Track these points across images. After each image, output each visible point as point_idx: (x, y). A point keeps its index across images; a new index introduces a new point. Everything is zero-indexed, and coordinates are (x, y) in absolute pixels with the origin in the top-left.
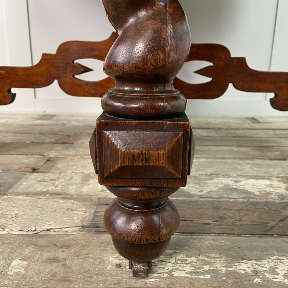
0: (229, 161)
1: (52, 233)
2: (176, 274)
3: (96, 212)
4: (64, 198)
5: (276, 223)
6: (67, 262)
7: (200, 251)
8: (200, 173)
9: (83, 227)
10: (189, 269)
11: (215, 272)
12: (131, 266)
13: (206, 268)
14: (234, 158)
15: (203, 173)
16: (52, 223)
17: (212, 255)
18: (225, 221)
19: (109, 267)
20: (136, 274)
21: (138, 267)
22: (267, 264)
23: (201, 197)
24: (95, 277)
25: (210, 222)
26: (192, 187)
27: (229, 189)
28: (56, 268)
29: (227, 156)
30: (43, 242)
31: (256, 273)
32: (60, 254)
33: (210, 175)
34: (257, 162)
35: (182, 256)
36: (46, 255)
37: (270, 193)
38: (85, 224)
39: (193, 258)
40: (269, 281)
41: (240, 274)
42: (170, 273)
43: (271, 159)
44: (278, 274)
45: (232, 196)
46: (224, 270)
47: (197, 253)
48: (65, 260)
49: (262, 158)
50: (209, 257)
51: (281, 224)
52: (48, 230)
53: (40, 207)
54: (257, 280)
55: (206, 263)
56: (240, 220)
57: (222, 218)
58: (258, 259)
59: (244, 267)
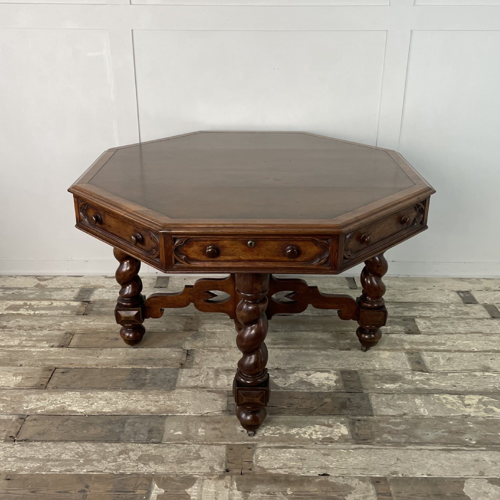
0: (311, 351)
1: (209, 414)
2: (266, 434)
3: (228, 401)
4: (209, 391)
5: (318, 407)
6: (221, 430)
7: (277, 424)
8: (288, 366)
9: (223, 411)
10: (271, 432)
11: (281, 434)
12: (247, 432)
13: (278, 432)
14: (315, 348)
15: (290, 366)
16: (208, 409)
17: (282, 426)
18: (293, 406)
19: (239, 432)
20: (249, 435)
21: (250, 432)
22: (304, 430)
23: (284, 388)
24: (234, 436)
25: (285, 407)
26: (281, 381)
27: (302, 382)
28: (217, 432)
29: (311, 346)
30: (207, 420)
31: (298, 434)
32: (217, 426)
33: (294, 368)
34: (329, 353)
35: (269, 427)
36: (211, 427)
37: (323, 385)
38: (224, 409)
39: (274, 428)
40: (302, 437)
41: (291, 434)
42: (263, 434)
43: (341, 349)
44: (306, 434)
45: (301, 388)
46: (285, 433)
47: (276, 424)
48: (220, 429)
49: (335, 346)
50: (280, 427)
51: (320, 408)
52: (207, 413)
53: (198, 398)
54: (297, 437)
55: (278, 429)
56: (301, 406)
57: (292, 404)
58: (301, 428)
59: (294, 431)
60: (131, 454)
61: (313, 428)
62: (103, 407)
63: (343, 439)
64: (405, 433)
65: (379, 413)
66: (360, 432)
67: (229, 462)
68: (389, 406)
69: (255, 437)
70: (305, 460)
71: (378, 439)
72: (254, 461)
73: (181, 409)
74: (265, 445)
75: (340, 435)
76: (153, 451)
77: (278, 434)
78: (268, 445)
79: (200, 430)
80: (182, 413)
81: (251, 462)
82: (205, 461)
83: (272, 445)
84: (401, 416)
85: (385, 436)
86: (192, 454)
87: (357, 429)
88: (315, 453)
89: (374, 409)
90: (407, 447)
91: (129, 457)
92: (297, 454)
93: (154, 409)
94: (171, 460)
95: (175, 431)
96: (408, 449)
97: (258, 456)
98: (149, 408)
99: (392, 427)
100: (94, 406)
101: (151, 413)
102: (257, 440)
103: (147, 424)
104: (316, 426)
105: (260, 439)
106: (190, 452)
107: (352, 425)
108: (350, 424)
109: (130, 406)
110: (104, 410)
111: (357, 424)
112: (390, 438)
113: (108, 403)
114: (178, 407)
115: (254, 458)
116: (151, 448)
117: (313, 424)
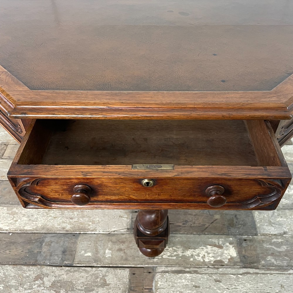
1: (116, 233)
2: (164, 256)
3: (132, 218)
5: (209, 224)
6: (125, 251)
7: (174, 244)
9: (128, 229)
10: (169, 254)
11: (177, 256)
13: (175, 253)
16: (114, 226)
17: (178, 247)
18: (188, 224)
22: (197, 251)
24: (136, 259)
25: (181, 224)
28: (122, 254)
30: (114, 239)
31: (192, 256)
32: (122, 247)
35: (167, 248)
36: (117, 247)
38: (129, 227)
39: (171, 249)
40: (196, 260)
41: (186, 256)
44: (199, 256)
46: (181, 254)
47: (172, 245)
48: (124, 249)
50: (177, 248)
51: (211, 225)
52: (114, 231)
53: (107, 215)
54: (192, 259)
55: (175, 251)
56: (194, 223)
57: (186, 221)
58: (195, 249)
59: (189, 253)
60: (45, 279)
61: (205, 250)
62: (26, 224)
63: (232, 263)
64: (286, 255)
65: (262, 231)
66: (246, 254)
67: (131, 290)
68: (270, 224)
69: (155, 260)
70: (199, 287)
71: (263, 262)
72: (154, 288)
73: (92, 227)
74: (163, 269)
75: (229, 257)
76: (65, 277)
77: (175, 255)
78: (166, 269)
79: (107, 251)
80: (92, 231)
81: (151, 289)
82: (110, 288)
83: (169, 269)
84: (281, 235)
85: (269, 258)
86: (99, 280)
87: (244, 250)
88: (208, 279)
89: (258, 227)
90: (289, 272)
91: (43, 283)
92: (192, 280)
93: (68, 227)
94: (80, 288)
95: (86, 252)
96: (290, 274)
97: (157, 282)
98: (64, 225)
99: (275, 248)
100: (17, 224)
101: (66, 231)
102: (157, 263)
103: (62, 243)
104: (209, 247)
105: (159, 261)
106: (98, 278)
107: (239, 245)
108: (237, 244)
109: (48, 223)
110: (26, 228)
111: (244, 244)
112: (273, 260)
113: (30, 220)
114: (89, 225)
115: (154, 284)
116: (63, 272)
117: (206, 244)
